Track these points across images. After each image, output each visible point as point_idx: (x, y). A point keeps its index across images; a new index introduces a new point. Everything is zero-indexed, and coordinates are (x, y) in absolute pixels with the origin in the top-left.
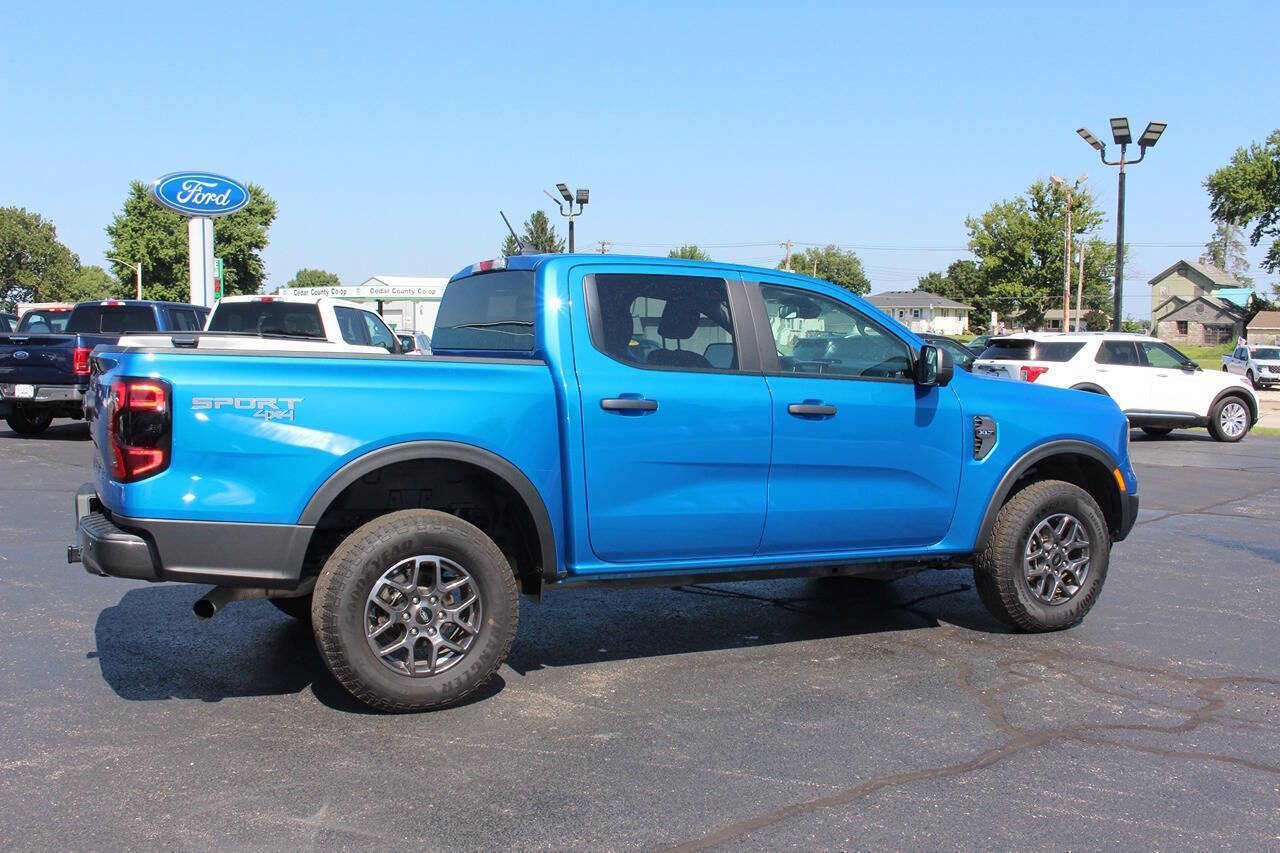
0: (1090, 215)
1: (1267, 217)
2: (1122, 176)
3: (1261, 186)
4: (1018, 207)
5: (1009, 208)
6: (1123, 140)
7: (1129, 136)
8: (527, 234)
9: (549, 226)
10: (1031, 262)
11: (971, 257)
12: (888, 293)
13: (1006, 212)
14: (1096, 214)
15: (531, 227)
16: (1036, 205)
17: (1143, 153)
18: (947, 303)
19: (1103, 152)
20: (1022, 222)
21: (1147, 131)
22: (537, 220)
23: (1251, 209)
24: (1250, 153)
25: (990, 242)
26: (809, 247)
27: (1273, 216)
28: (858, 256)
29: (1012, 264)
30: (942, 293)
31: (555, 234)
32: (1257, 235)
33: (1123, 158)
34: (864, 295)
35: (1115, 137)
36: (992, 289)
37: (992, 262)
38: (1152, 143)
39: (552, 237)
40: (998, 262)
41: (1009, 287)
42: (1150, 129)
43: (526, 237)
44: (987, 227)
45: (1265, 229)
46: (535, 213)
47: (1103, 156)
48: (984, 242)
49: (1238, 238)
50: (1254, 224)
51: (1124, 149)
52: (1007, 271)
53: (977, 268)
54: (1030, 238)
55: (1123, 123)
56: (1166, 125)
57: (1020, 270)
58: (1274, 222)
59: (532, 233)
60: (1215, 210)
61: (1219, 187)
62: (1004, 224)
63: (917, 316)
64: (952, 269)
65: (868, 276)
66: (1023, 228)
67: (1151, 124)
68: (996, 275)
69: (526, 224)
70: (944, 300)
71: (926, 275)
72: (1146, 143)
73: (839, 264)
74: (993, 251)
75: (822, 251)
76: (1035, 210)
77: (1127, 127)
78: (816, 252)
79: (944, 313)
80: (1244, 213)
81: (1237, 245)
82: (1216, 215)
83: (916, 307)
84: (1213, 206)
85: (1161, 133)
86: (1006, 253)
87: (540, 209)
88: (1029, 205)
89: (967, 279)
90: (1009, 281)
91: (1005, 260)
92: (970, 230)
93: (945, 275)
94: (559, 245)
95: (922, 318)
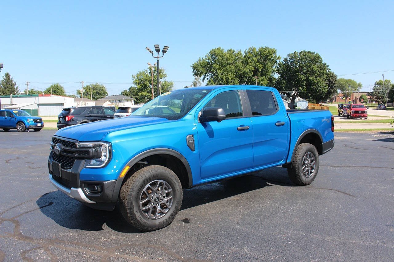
0: (164, 74)
1: (205, 75)
2: (158, 61)
3: (204, 67)
4: (145, 72)
5: (143, 72)
6: (158, 51)
7: (159, 50)
8: (4, 80)
9: (11, 77)
10: (149, 87)
11: (134, 86)
12: (112, 96)
13: (143, 73)
14: (165, 74)
15: (5, 77)
16: (150, 72)
17: (163, 54)
18: (128, 98)
19: (153, 54)
20: (146, 76)
21: (164, 48)
22: (7, 76)
23: (202, 73)
24: (202, 59)
25: (138, 81)
26: (91, 83)
27: (207, 75)
28: (104, 86)
29: (144, 87)
30: (127, 95)
31: (13, 80)
32: (203, 80)
33: (158, 56)
34: (107, 96)
35: (156, 50)
36: (139, 94)
37: (139, 87)
38: (165, 52)
39: (12, 81)
40: (140, 87)
41: (144, 93)
42: (165, 48)
43: (3, 81)
44: (137, 77)
45: (205, 78)
46: (6, 73)
47: (153, 55)
48: (137, 82)
49: (200, 80)
50: (203, 77)
51: (158, 53)
52: (143, 89)
53: (136, 88)
54: (148, 80)
55: (158, 46)
56: (169, 47)
57: (146, 89)
58: (207, 76)
59: (5, 79)
60: (194, 73)
61: (194, 68)
62: (142, 76)
63: (120, 102)
64: (130, 89)
65: (107, 91)
66: (147, 78)
67: (165, 46)
68: (140, 90)
69: (3, 76)
70: (128, 97)
71: (123, 91)
72: (164, 52)
73: (99, 88)
74: (139, 83)
75: (94, 84)
76: (150, 73)
77: (159, 47)
78: (93, 85)
79: (127, 101)
80: (200, 74)
81: (199, 82)
82: (194, 74)
83: (120, 99)
84: (193, 72)
85: (167, 49)
86: (143, 84)
87: (8, 72)
88: (148, 72)
89: (134, 92)
90: (144, 92)
91: (142, 86)
92: (133, 78)
93: (128, 91)
94: (14, 83)
95: (121, 102)
